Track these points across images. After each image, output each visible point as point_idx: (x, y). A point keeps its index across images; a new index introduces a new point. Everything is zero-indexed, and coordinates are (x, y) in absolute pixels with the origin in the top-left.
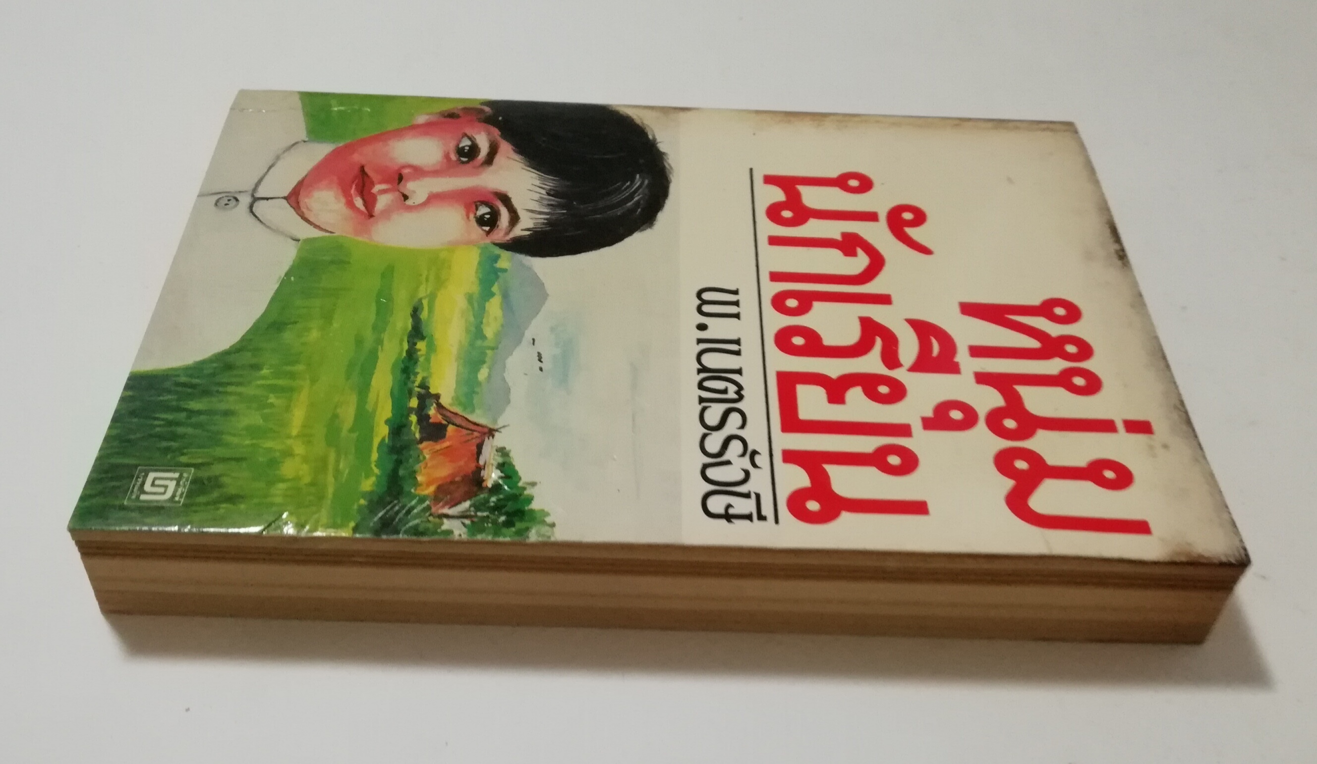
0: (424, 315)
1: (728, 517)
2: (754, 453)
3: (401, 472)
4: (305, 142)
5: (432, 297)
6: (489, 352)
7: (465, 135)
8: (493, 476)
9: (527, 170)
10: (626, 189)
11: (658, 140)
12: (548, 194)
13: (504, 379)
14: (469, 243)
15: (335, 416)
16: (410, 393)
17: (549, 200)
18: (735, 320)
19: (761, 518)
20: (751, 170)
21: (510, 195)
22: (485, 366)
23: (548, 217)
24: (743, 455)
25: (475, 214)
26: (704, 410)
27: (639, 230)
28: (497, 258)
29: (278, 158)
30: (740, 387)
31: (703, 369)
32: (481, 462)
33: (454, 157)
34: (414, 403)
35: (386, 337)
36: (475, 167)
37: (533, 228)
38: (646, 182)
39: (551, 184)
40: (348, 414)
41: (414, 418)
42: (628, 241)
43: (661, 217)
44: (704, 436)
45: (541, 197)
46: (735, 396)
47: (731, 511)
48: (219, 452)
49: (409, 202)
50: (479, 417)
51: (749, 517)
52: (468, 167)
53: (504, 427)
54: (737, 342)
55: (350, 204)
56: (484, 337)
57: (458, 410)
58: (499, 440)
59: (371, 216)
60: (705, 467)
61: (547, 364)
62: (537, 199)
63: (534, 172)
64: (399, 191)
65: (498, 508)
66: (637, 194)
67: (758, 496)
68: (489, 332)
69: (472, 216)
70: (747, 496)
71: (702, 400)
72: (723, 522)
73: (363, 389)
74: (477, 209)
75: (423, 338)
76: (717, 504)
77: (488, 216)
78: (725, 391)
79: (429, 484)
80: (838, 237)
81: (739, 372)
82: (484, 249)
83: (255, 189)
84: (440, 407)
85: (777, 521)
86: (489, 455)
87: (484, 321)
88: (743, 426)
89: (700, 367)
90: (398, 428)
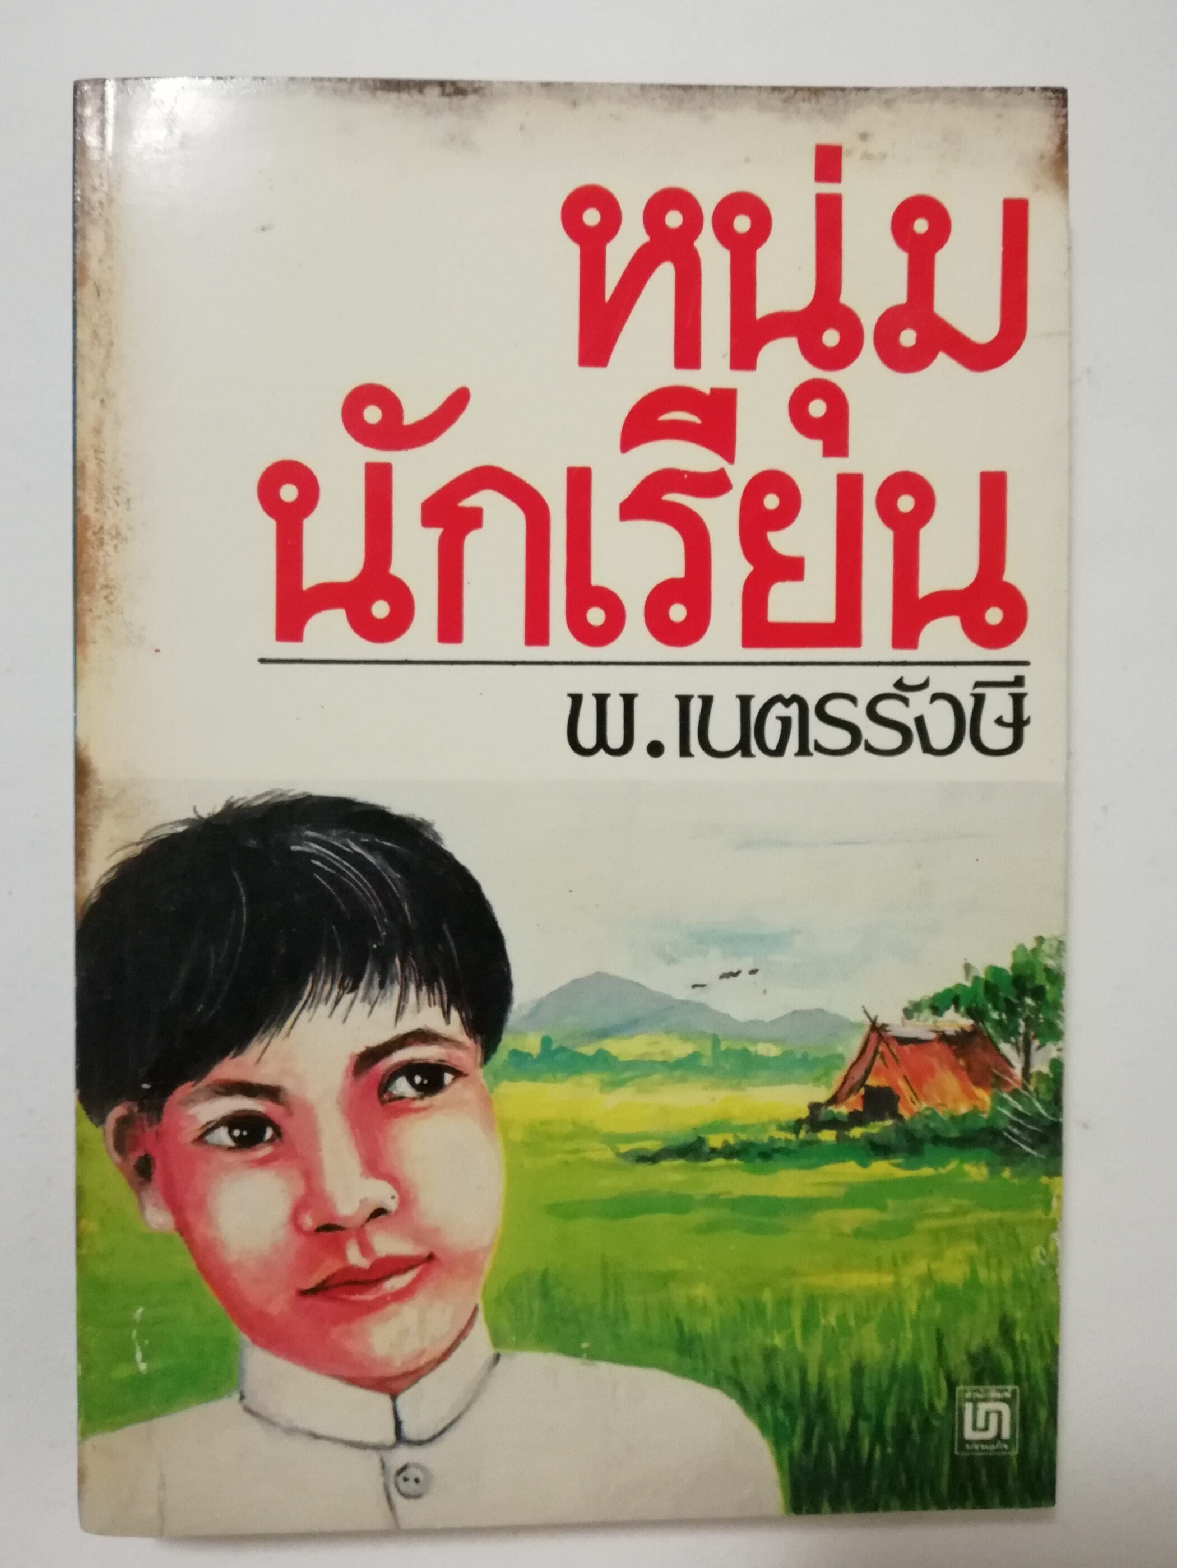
0: (653, 1146)
1: (1019, 724)
2: (900, 684)
3: (954, 1133)
4: (242, 1397)
5: (611, 1139)
6: (723, 1046)
7: (201, 1139)
8: (954, 1021)
9: (292, 1027)
10: (332, 866)
11: (192, 815)
12: (354, 988)
13: (774, 1022)
14: (486, 1101)
15: (858, 1233)
16: (812, 1143)
17: (370, 984)
18: (637, 703)
19: (1019, 681)
20: (262, 661)
21: (360, 1049)
22: (752, 1049)
23: (412, 988)
24: (905, 701)
25: (414, 1099)
26: (819, 748)
27: (438, 842)
28: (519, 1057)
29: (292, 1431)
30: (778, 699)
31: (744, 748)
32: (932, 1036)
33: (264, 1151)
34: (828, 1136)
35: (699, 1193)
36: (290, 1113)
37: (442, 1005)
38: (310, 833)
39: (327, 987)
40: (850, 1218)
41: (856, 1132)
44: (869, 748)
45: (364, 999)
46: (795, 706)
47: (1009, 718)
48: (926, 1366)
49: (392, 1205)
50: (851, 1047)
51: (1018, 700)
52: (288, 1126)
53: (866, 1012)
54: (684, 701)
55: (402, 1295)
56: (695, 1057)
57: (837, 1077)
58: (892, 1018)
59: (431, 1258)
60: (927, 748)
61: (745, 964)
62: (368, 1007)
63: (296, 1019)
64: (363, 1226)
65: (1011, 1010)
66: (345, 848)
67: (978, 684)
68: (681, 1049)
69: (418, 1104)
70: (979, 700)
71: (803, 750)
72: (1027, 730)
73: (806, 1206)
74: (401, 1098)
75: (701, 1141)
76: (996, 737)
77: (418, 1079)
78: (786, 722)
79: (972, 1096)
80: (435, 534)
81: (745, 701)
82: (497, 1077)
83: (376, 1447)
84: (834, 1100)
85: (1025, 663)
86: (922, 1027)
87: (659, 1058)
88: (853, 699)
89: (739, 753)
90: (879, 1149)
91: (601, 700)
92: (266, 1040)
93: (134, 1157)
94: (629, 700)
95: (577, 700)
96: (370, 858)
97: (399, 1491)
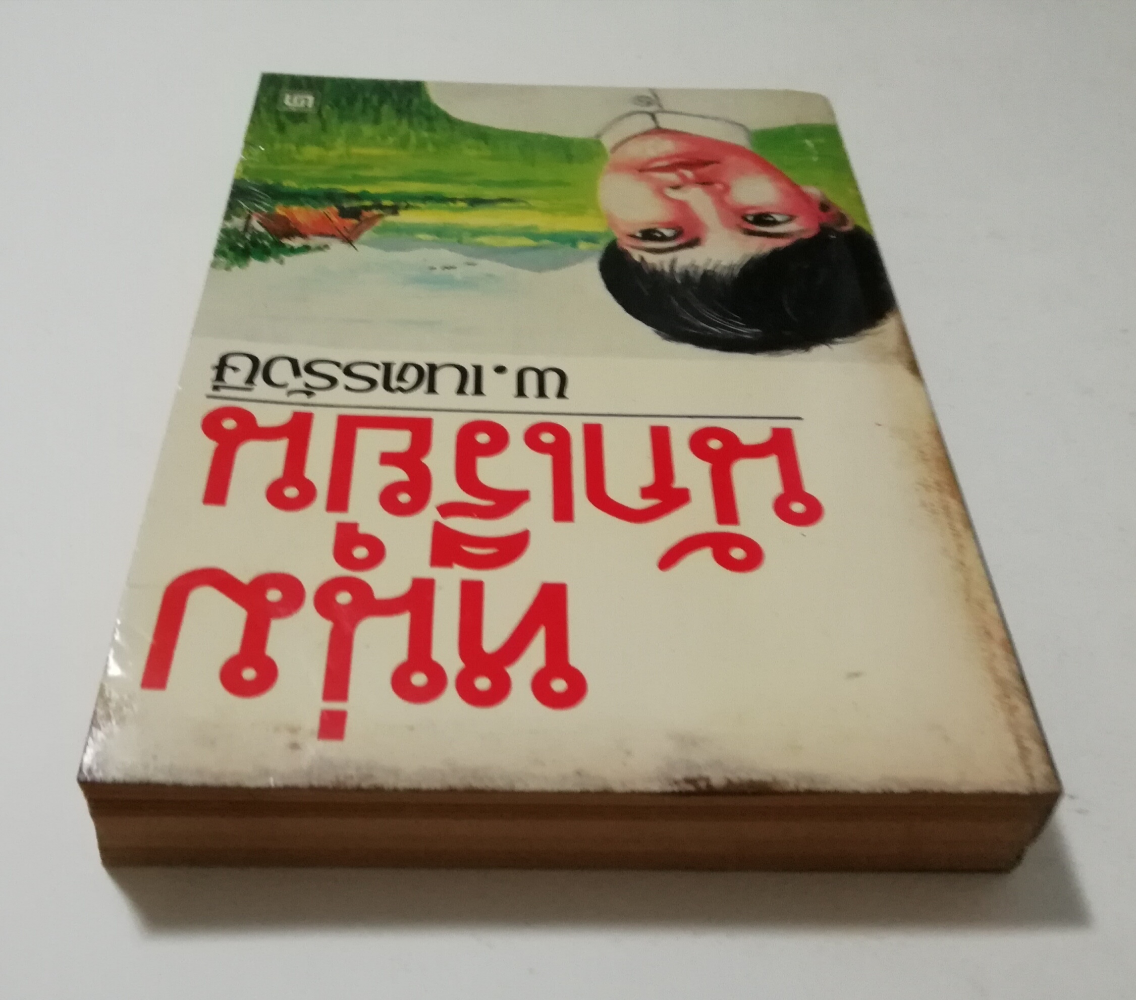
0: (505, 204)
1: (222, 366)
3: (303, 199)
4: (746, 130)
5: (531, 208)
6: (455, 239)
7: (793, 217)
8: (297, 242)
10: (731, 322)
11: (833, 346)
14: (612, 225)
17: (696, 272)
18: (514, 392)
19: (216, 388)
20: (799, 419)
21: (697, 248)
22: (436, 238)
24: (307, 385)
25: (660, 228)
26: (376, 366)
27: (657, 331)
28: (593, 241)
30: (407, 391)
31: (433, 368)
32: (311, 237)
33: (752, 212)
34: (387, 203)
35: (473, 187)
36: (739, 225)
37: (646, 263)
38: (749, 337)
39: (723, 273)
40: (377, 172)
41: (368, 203)
44: (338, 364)
45: (699, 266)
47: (229, 370)
48: (333, 120)
49: (668, 190)
50: (368, 235)
51: (220, 377)
52: (738, 221)
53: (356, 249)
54: (478, 391)
55: (658, 160)
56: (475, 236)
57: (379, 223)
58: (338, 245)
59: (642, 171)
60: (294, 363)
61: (439, 272)
62: (695, 264)
64: (685, 184)
65: (254, 244)
66: (722, 330)
67: (248, 389)
68: (483, 239)
69: (657, 226)
70: (250, 380)
71: (388, 367)
73: (405, 179)
74: (668, 229)
75: (471, 205)
76: (240, 362)
77: (658, 235)
78: (401, 380)
79: (288, 212)
80: (678, 486)
81: (432, 389)
82: (606, 234)
83: (664, 112)
84: (381, 216)
85: (210, 396)
86: (317, 241)
87: (498, 237)
88: (347, 388)
89: (438, 366)
90: (354, 196)
91: (542, 393)
92: (760, 253)
93: (833, 212)
94: (521, 394)
95: (561, 397)
96: (705, 326)
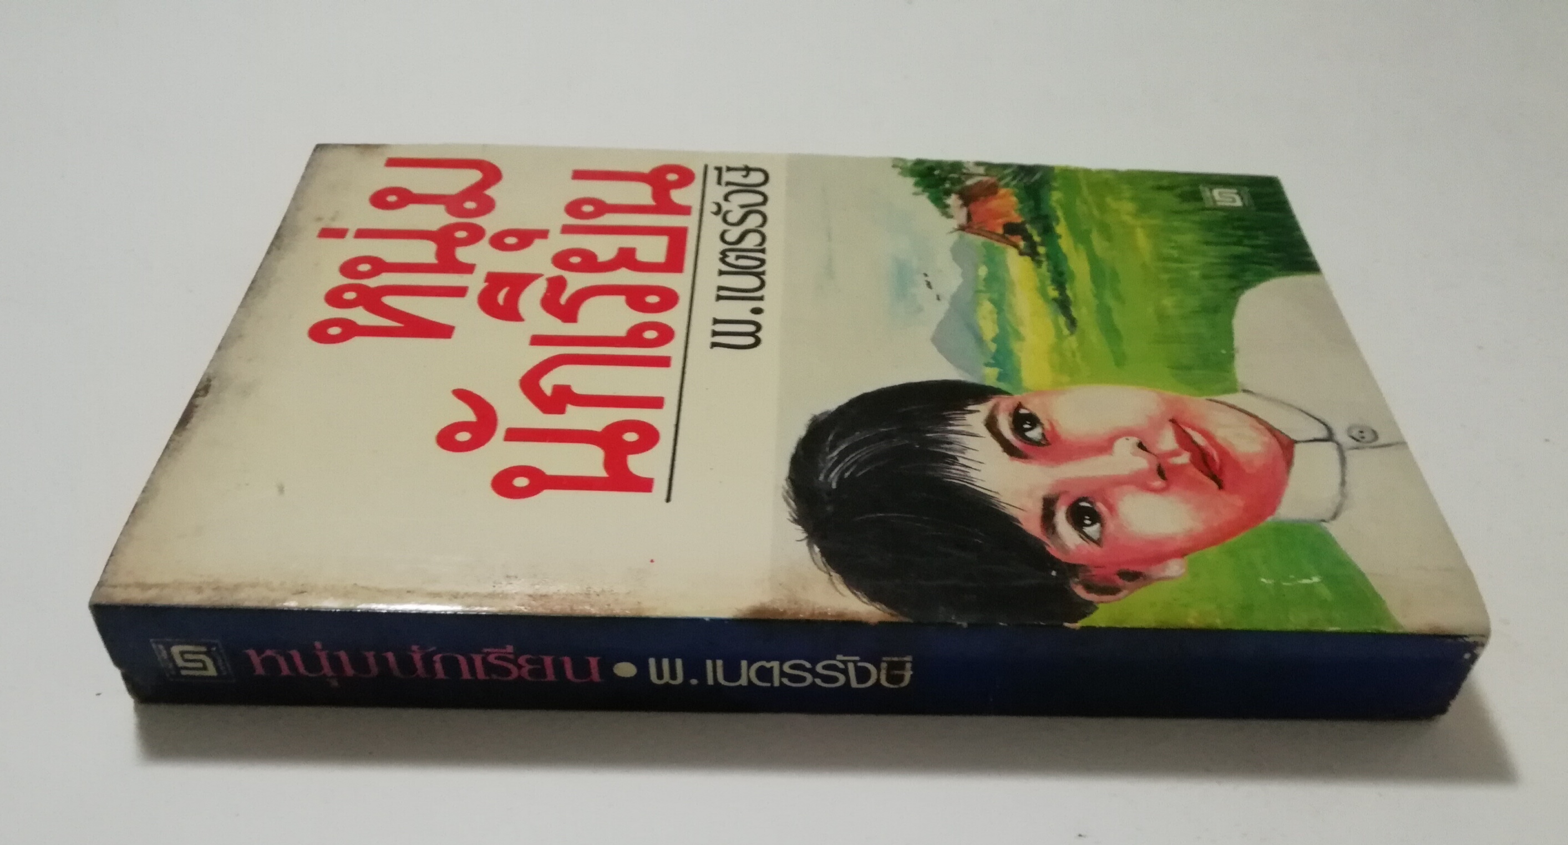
0: (1062, 320)
1: (748, 170)
2: (717, 213)
3: (1032, 203)
4: (1324, 521)
5: (1061, 338)
6: (981, 288)
7: (1098, 542)
8: (953, 201)
9: (991, 491)
10: (849, 466)
12: (955, 458)
13: (961, 266)
14: (1039, 393)
15: (1109, 238)
16: (1048, 256)
17: (950, 449)
18: (719, 317)
19: (719, 169)
20: (668, 500)
21: (1006, 456)
22: (983, 277)
23: (949, 428)
24: (727, 212)
25: (1043, 428)
26: (761, 244)
27: (830, 413)
28: (1001, 377)
30: (723, 260)
31: (758, 275)
32: (965, 210)
33: (1101, 507)
34: (1041, 250)
35: (1094, 302)
36: (1066, 492)
37: (964, 414)
38: (821, 478)
39: (954, 471)
40: (1099, 243)
41: (1037, 238)
42: (842, 399)
43: (800, 431)
44: (761, 227)
45: (964, 453)
46: (728, 253)
47: (744, 173)
48: (1197, 218)
49: (1134, 440)
50: (977, 239)
51: (729, 169)
52: (1077, 492)
53: (951, 233)
54: (719, 298)
56: (992, 301)
57: (997, 244)
58: (954, 223)
59: (1173, 421)
60: (762, 204)
61: (921, 280)
62: (969, 450)
63: (983, 489)
64: (1156, 456)
65: (943, 180)
66: (834, 460)
67: (719, 183)
68: (987, 306)
69: (1047, 426)
70: (728, 184)
71: (763, 251)
72: (751, 165)
73: (1094, 261)
74: (1043, 435)
75: (1055, 300)
76: (756, 178)
77: (1026, 426)
78: (738, 258)
79: (1004, 196)
80: (570, 408)
81: (721, 273)
83: (1341, 452)
84: (1015, 246)
85: (706, 167)
86: (959, 212)
87: (995, 316)
88: (725, 231)
89: (762, 276)
90: (1048, 231)
91: (715, 333)
92: (1002, 504)
93: (1120, 582)
94: (716, 321)
95: (714, 345)
96: (843, 447)
97: (1371, 442)
